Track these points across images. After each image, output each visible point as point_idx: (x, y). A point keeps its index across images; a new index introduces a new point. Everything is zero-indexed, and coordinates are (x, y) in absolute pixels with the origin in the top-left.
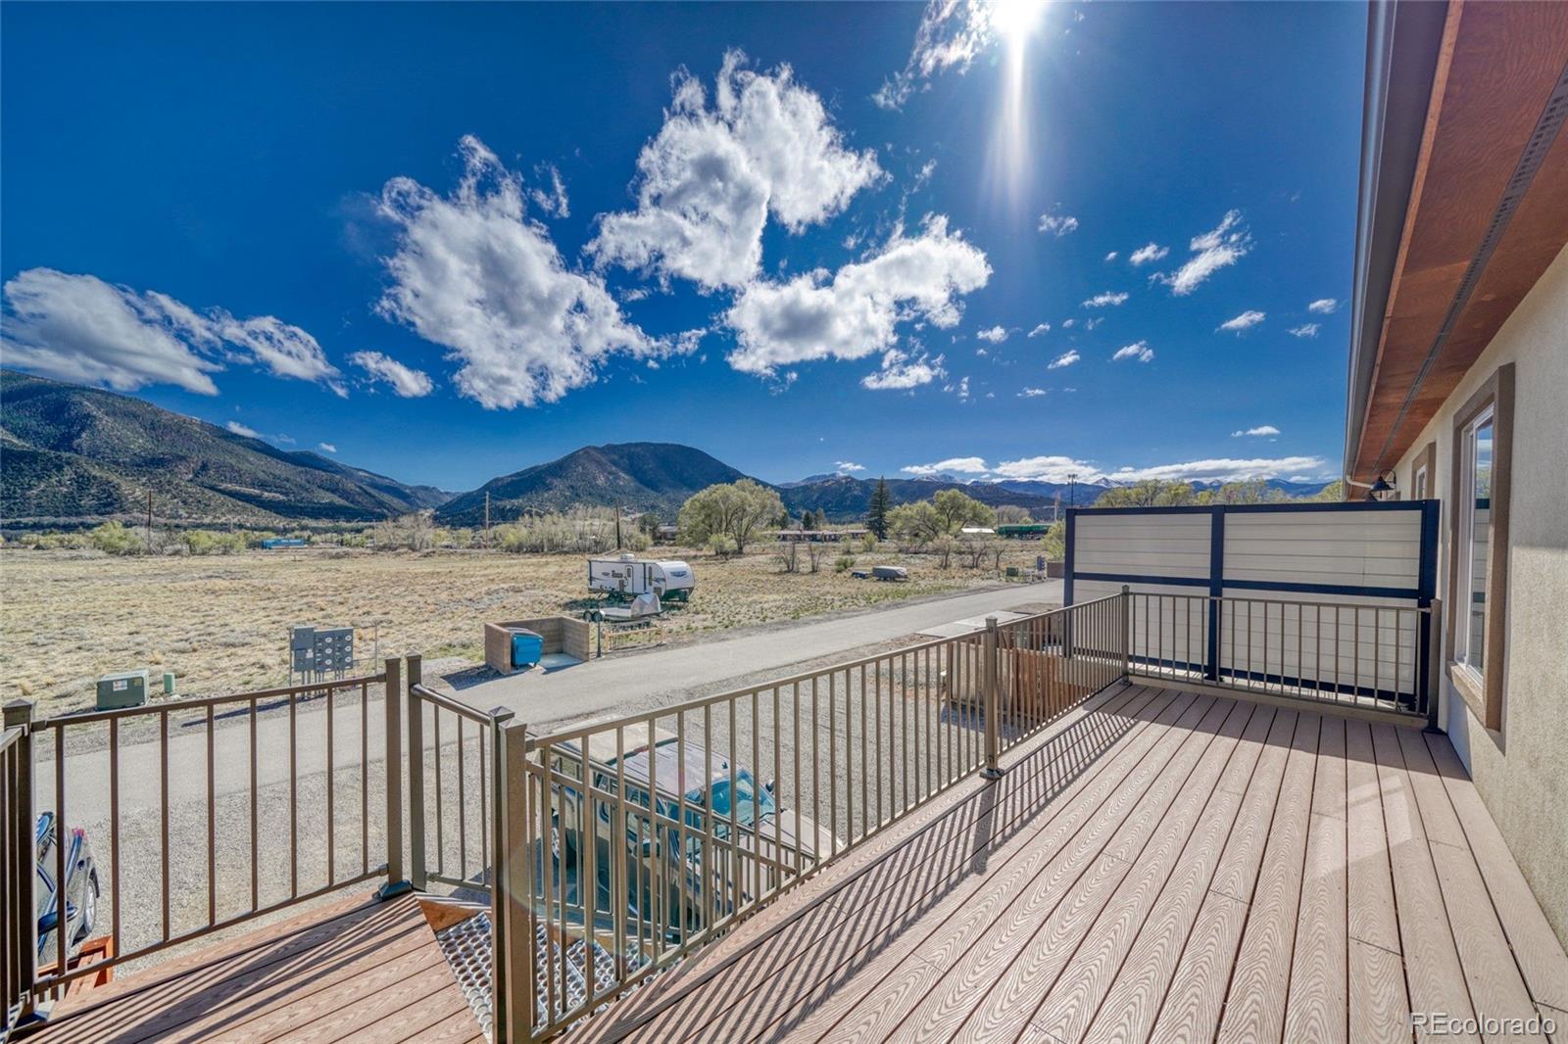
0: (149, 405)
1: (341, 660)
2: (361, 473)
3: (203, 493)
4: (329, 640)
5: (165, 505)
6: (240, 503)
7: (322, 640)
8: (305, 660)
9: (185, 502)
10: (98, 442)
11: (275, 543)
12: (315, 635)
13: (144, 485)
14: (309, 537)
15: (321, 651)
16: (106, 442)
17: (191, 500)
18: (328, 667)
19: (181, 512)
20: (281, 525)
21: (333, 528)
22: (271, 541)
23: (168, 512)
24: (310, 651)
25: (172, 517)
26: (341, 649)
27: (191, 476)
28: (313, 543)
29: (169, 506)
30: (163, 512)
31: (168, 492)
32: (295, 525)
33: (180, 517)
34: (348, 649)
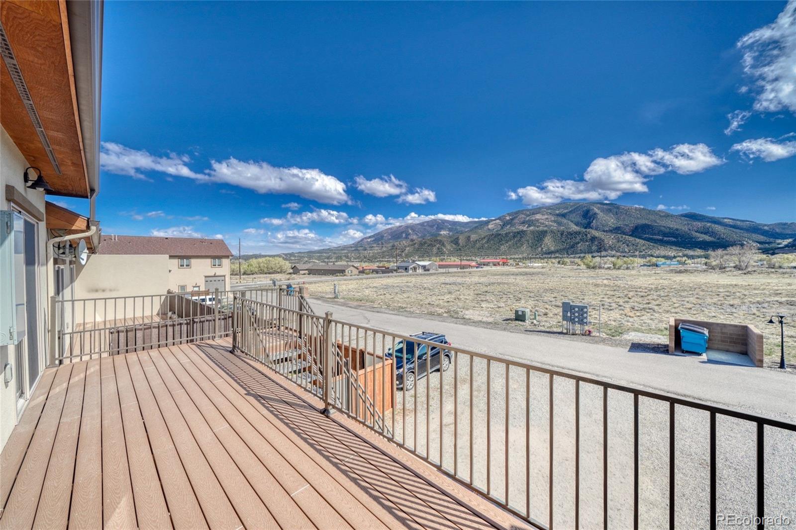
0: (616, 204)
1: (582, 320)
2: (726, 220)
3: (635, 240)
4: (577, 309)
5: (620, 247)
6: (652, 244)
7: (574, 309)
8: (567, 316)
9: (628, 245)
10: (598, 223)
11: (663, 264)
12: (571, 306)
13: (612, 239)
14: (685, 260)
15: (574, 314)
16: (601, 223)
17: (630, 244)
18: (576, 322)
19: (626, 250)
20: (673, 255)
21: (704, 255)
22: (661, 263)
23: (621, 250)
24: (569, 312)
25: (622, 252)
26: (582, 315)
27: (631, 233)
28: (687, 264)
29: (622, 248)
30: (619, 250)
31: (621, 241)
32: (681, 254)
33: (626, 252)
34: (585, 315)
